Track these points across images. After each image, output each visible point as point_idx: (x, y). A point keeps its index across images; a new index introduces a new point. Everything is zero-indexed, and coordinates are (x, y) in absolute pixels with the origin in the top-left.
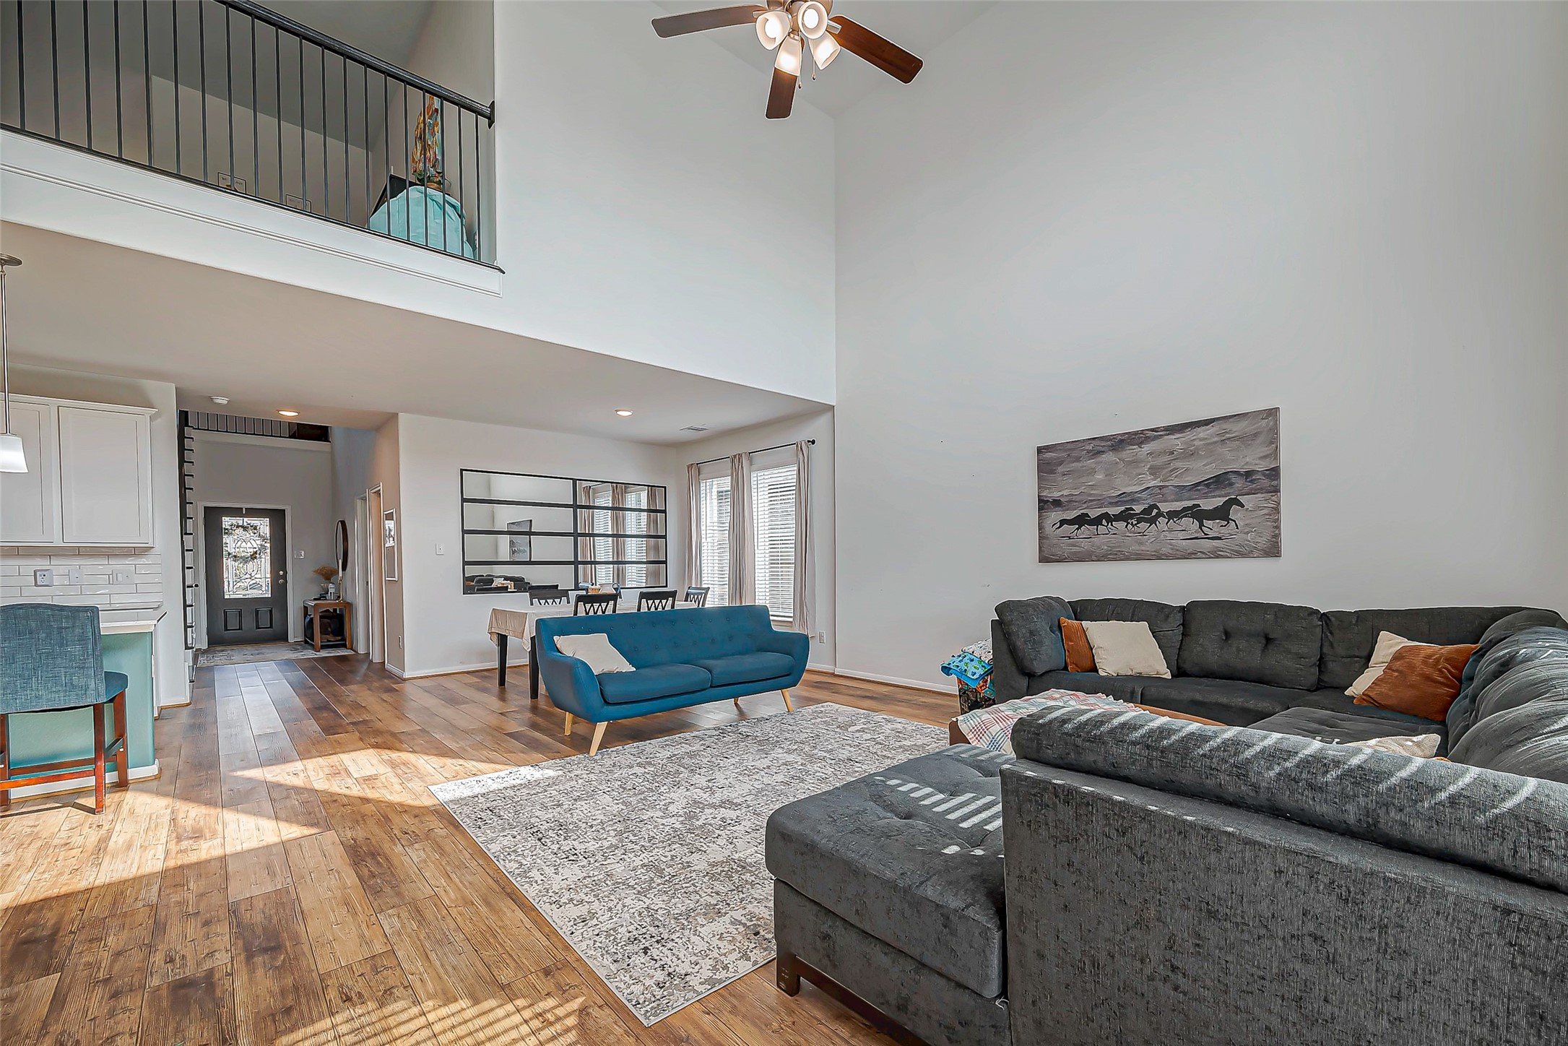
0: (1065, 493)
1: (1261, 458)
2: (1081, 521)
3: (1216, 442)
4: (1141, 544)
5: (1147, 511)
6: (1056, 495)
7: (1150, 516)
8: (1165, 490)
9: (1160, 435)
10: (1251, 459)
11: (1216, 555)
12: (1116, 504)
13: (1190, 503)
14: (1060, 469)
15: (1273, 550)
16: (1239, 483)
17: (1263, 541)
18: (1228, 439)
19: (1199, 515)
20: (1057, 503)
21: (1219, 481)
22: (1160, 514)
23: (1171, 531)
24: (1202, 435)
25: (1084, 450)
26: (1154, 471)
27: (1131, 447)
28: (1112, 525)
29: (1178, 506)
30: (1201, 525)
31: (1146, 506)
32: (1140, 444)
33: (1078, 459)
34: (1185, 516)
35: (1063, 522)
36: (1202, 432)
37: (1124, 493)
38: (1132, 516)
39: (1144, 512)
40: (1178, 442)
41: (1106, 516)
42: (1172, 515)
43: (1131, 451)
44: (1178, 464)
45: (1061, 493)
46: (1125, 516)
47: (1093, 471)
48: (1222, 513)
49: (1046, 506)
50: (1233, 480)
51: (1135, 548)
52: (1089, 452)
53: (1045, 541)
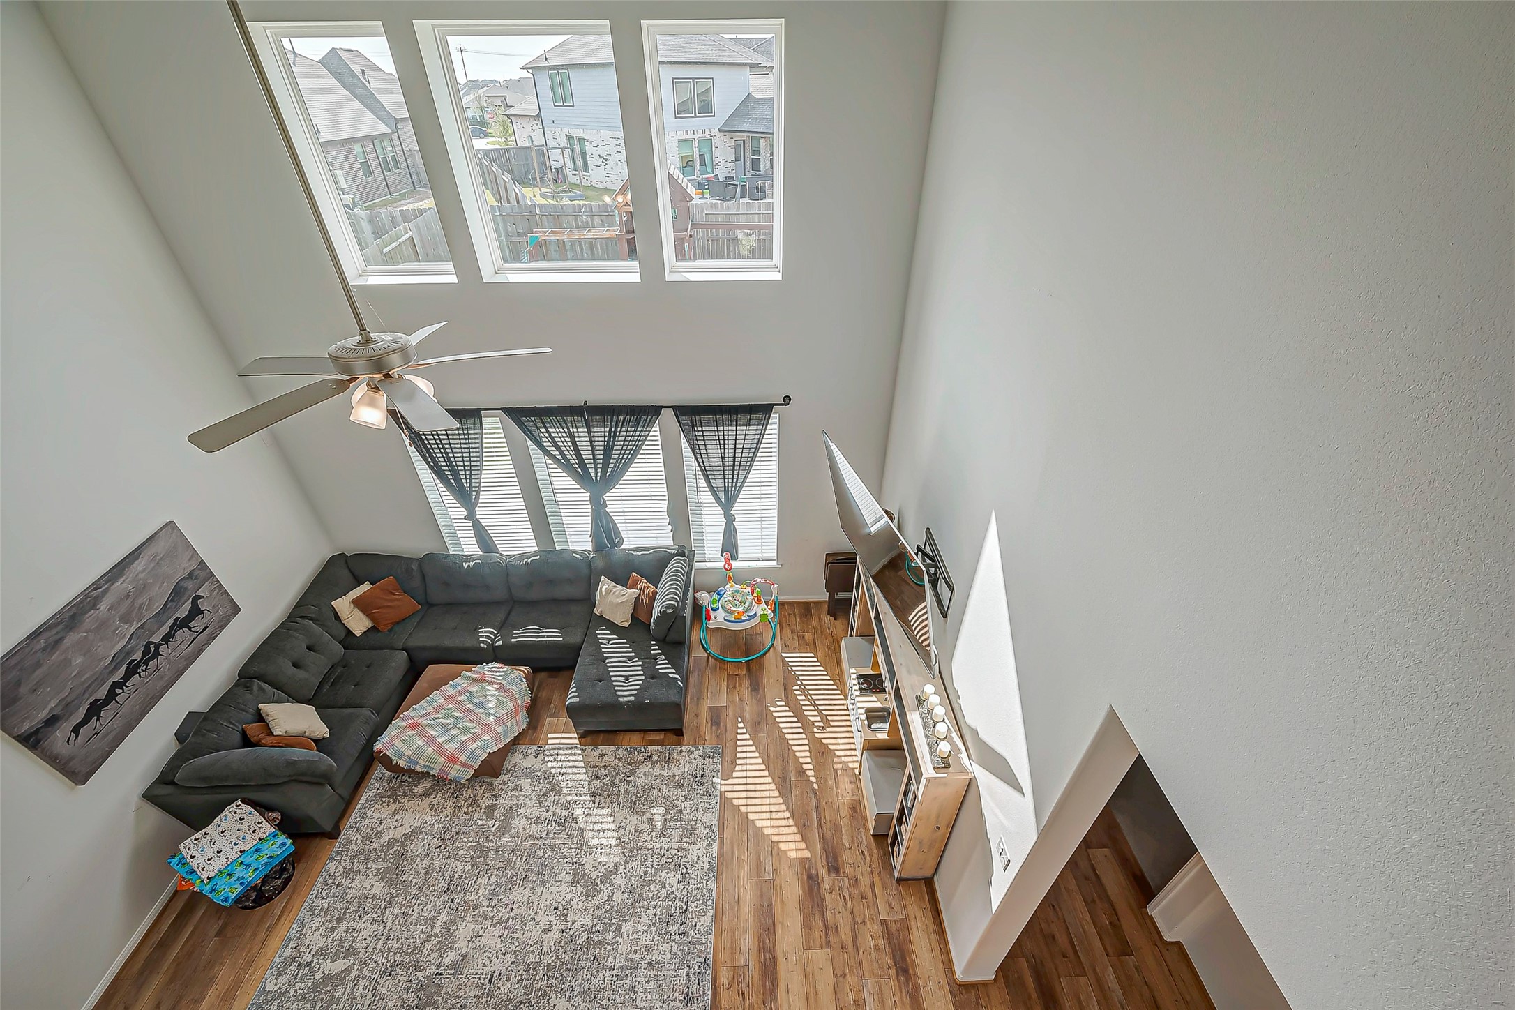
0: (52, 704)
1: (189, 560)
2: (95, 710)
3: (154, 567)
4: (162, 677)
5: (147, 650)
6: (43, 715)
7: (151, 653)
8: (146, 627)
9: (106, 589)
10: (183, 567)
11: (212, 638)
12: (116, 668)
13: (171, 621)
14: (23, 690)
15: (236, 609)
16: (190, 585)
17: (228, 608)
18: (161, 559)
19: (183, 623)
20: (52, 721)
21: (178, 593)
22: (157, 646)
23: (174, 649)
24: (140, 568)
25: (36, 652)
26: (125, 619)
27: (87, 616)
28: (127, 687)
29: (165, 629)
30: (190, 629)
31: (142, 649)
32: (94, 607)
33: (38, 665)
34: (176, 632)
35: (76, 730)
36: (139, 566)
37: (115, 655)
38: (138, 665)
39: (144, 654)
40: (125, 585)
41: (116, 685)
42: (166, 639)
43: (90, 620)
44: (140, 601)
45: (49, 707)
46: (132, 671)
47: (66, 662)
48: (195, 611)
49: (40, 736)
50: (185, 585)
51: (161, 683)
52: (44, 650)
53: (71, 764)
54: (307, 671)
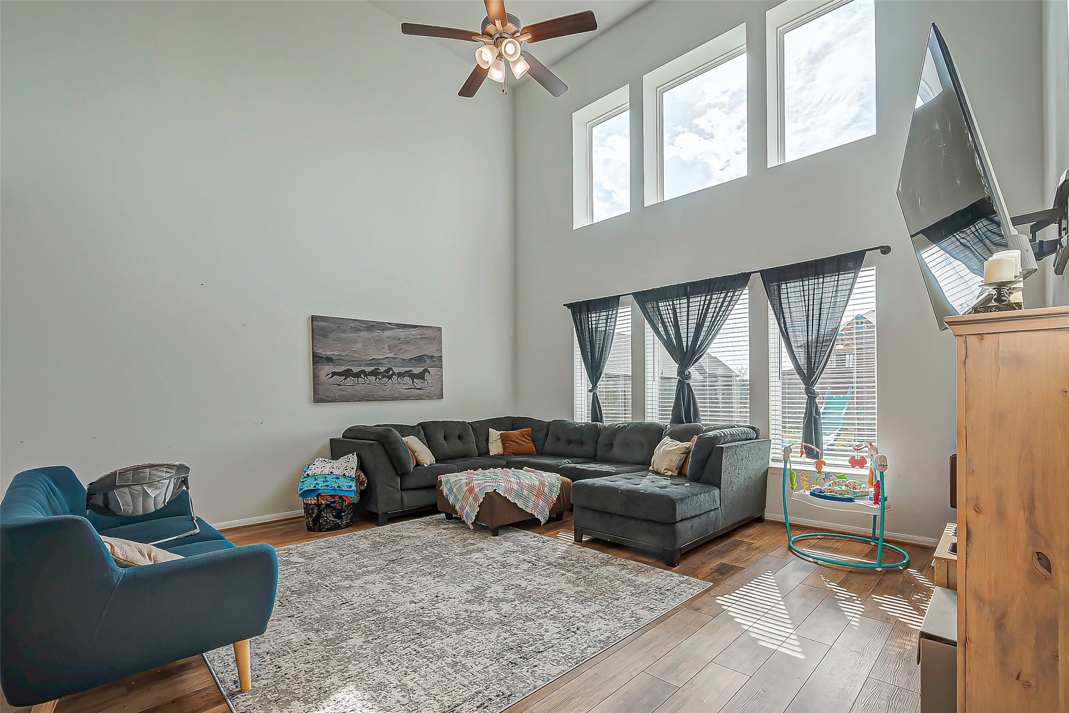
0: (336, 353)
1: (436, 350)
2: (347, 374)
3: (418, 338)
4: (384, 391)
5: (387, 371)
6: (329, 353)
7: (388, 374)
8: (396, 360)
9: (393, 328)
10: (430, 350)
11: (419, 398)
12: (370, 365)
13: (408, 369)
14: (332, 336)
15: (440, 396)
16: (428, 361)
17: (437, 392)
18: (424, 338)
19: (413, 376)
20: (329, 360)
21: (420, 359)
23: (399, 383)
24: (413, 333)
25: (349, 326)
26: (391, 348)
27: (379, 331)
28: (367, 378)
29: (403, 370)
30: (413, 382)
31: (387, 368)
32: (383, 330)
33: (344, 331)
34: (406, 376)
35: (334, 374)
36: (413, 331)
37: (374, 359)
38: (379, 373)
39: (385, 371)
40: (402, 334)
41: (363, 372)
42: (400, 375)
43: (378, 333)
44: (402, 346)
45: (333, 353)
46: (374, 373)
47: (354, 342)
48: (421, 376)
49: (321, 361)
50: (426, 359)
51: (380, 393)
52: (352, 328)
53: (320, 386)
54: (448, 444)
